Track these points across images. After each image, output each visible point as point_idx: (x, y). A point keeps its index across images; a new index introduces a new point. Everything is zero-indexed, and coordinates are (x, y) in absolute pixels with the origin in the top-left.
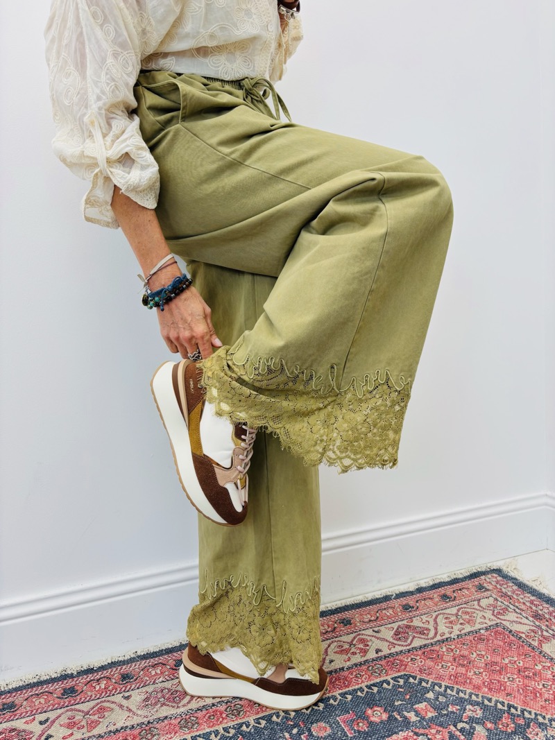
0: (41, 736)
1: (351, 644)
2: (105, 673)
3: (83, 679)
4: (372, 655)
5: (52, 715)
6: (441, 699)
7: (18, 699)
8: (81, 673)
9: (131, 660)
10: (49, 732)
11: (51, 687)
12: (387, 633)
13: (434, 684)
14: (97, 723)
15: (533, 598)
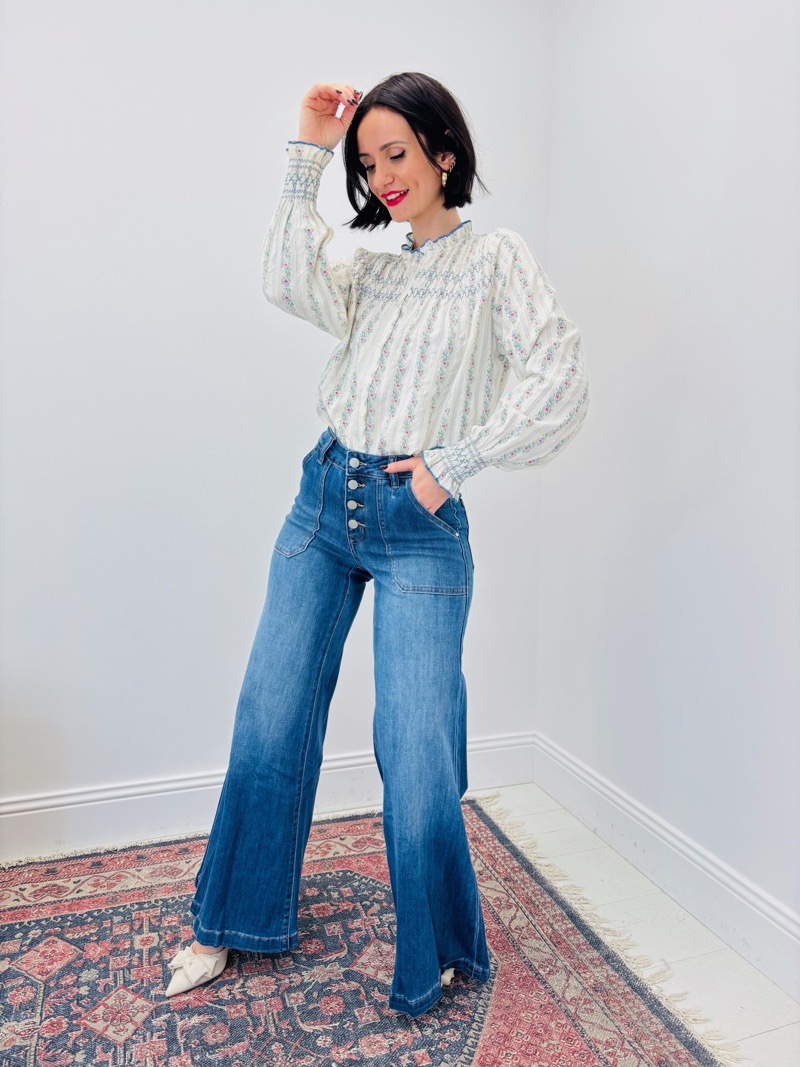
0: (73, 890)
1: (318, 847)
2: (126, 854)
3: (109, 857)
4: (330, 855)
5: (83, 878)
6: (363, 887)
7: (59, 867)
8: (109, 852)
9: (146, 847)
10: (80, 888)
11: (83, 861)
12: (350, 841)
13: (362, 879)
14: (115, 885)
15: (484, 825)
